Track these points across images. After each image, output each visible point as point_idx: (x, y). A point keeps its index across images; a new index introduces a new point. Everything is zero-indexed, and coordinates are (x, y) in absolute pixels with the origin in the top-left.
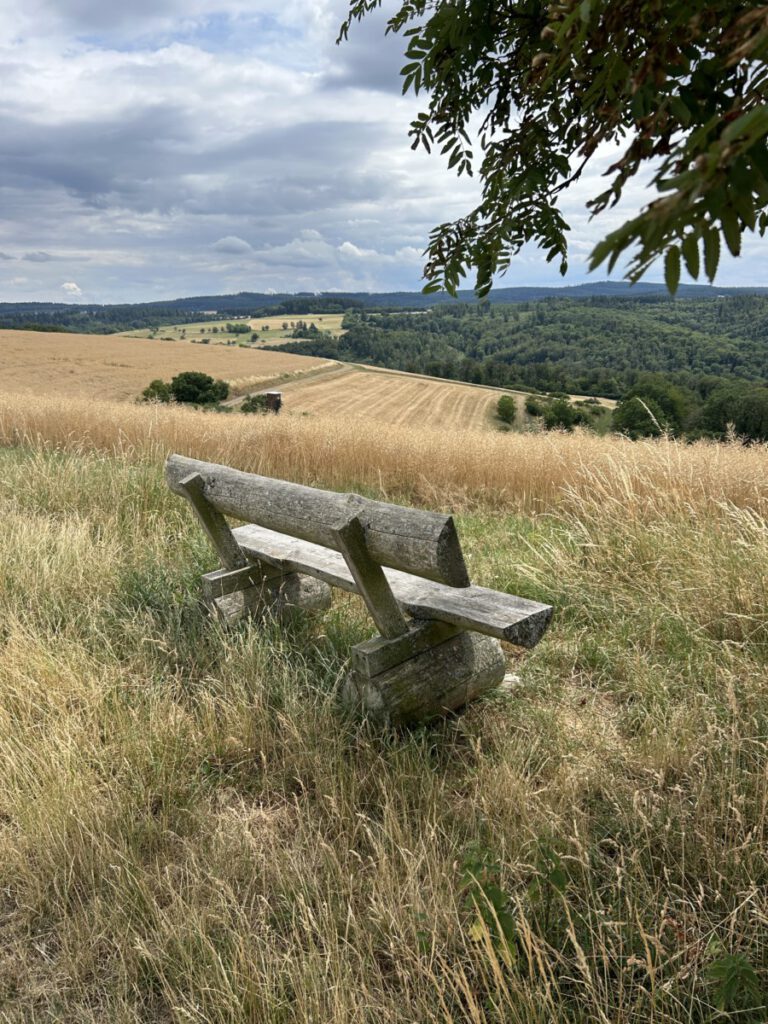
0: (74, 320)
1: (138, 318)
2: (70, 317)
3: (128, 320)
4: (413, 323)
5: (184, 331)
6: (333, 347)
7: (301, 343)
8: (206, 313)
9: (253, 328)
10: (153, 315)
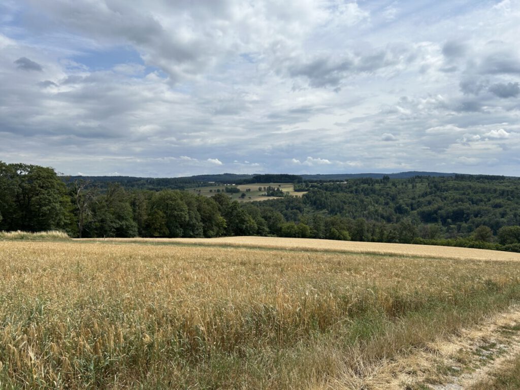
0: (137, 184)
1: (172, 184)
2: (135, 183)
3: (167, 185)
4: (344, 188)
5: (200, 191)
6: (299, 202)
7: (277, 200)
8: (209, 182)
9: (241, 190)
10: (181, 182)
